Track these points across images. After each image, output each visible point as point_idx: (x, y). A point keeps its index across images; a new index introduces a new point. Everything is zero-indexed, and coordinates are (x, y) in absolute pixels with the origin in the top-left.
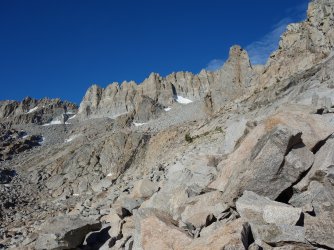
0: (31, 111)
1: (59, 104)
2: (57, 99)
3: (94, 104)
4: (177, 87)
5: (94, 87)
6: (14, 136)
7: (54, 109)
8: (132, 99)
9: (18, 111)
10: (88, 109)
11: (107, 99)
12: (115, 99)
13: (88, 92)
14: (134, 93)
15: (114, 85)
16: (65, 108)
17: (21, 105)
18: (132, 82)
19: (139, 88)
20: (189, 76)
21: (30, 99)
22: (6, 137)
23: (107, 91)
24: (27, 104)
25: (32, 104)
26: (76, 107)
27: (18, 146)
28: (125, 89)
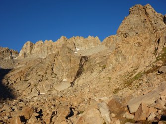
1: (8, 51)
2: (6, 48)
3: (28, 52)
4: (76, 44)
5: (29, 42)
7: (4, 53)
8: (51, 49)
10: (25, 54)
11: (36, 49)
12: (41, 49)
13: (25, 45)
14: (52, 46)
15: (40, 42)
16: (11, 53)
18: (50, 41)
19: (54, 44)
20: (82, 39)
23: (36, 45)
26: (18, 53)
28: (46, 44)
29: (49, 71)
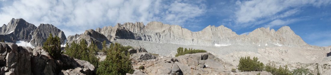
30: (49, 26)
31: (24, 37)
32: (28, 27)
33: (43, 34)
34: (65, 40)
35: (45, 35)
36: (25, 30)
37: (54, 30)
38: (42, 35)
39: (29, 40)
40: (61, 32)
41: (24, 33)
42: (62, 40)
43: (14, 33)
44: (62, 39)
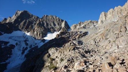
0: (82, 26)
1: (91, 22)
2: (90, 21)
3: (104, 19)
5: (103, 13)
6: (79, 33)
7: (89, 24)
8: (121, 13)
9: (78, 27)
10: (102, 21)
11: (109, 16)
12: (113, 15)
13: (101, 15)
14: (121, 10)
15: (111, 10)
16: (93, 23)
17: (78, 24)
18: (119, 6)
19: (123, 8)
21: (81, 22)
22: (76, 34)
23: (109, 13)
24: (80, 24)
25: (82, 24)
26: (97, 22)
27: (81, 35)
28: (116, 10)
29: (123, 29)
30: (52, 17)
31: (24, 27)
32: (31, 18)
33: (45, 24)
34: (68, 29)
35: (47, 24)
36: (27, 21)
37: (58, 20)
38: (43, 24)
39: (29, 30)
40: (64, 21)
41: (25, 23)
42: (66, 29)
43: (13, 23)
44: (65, 27)
